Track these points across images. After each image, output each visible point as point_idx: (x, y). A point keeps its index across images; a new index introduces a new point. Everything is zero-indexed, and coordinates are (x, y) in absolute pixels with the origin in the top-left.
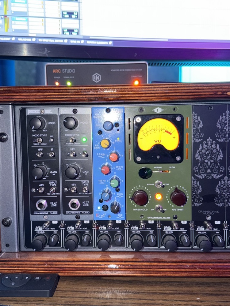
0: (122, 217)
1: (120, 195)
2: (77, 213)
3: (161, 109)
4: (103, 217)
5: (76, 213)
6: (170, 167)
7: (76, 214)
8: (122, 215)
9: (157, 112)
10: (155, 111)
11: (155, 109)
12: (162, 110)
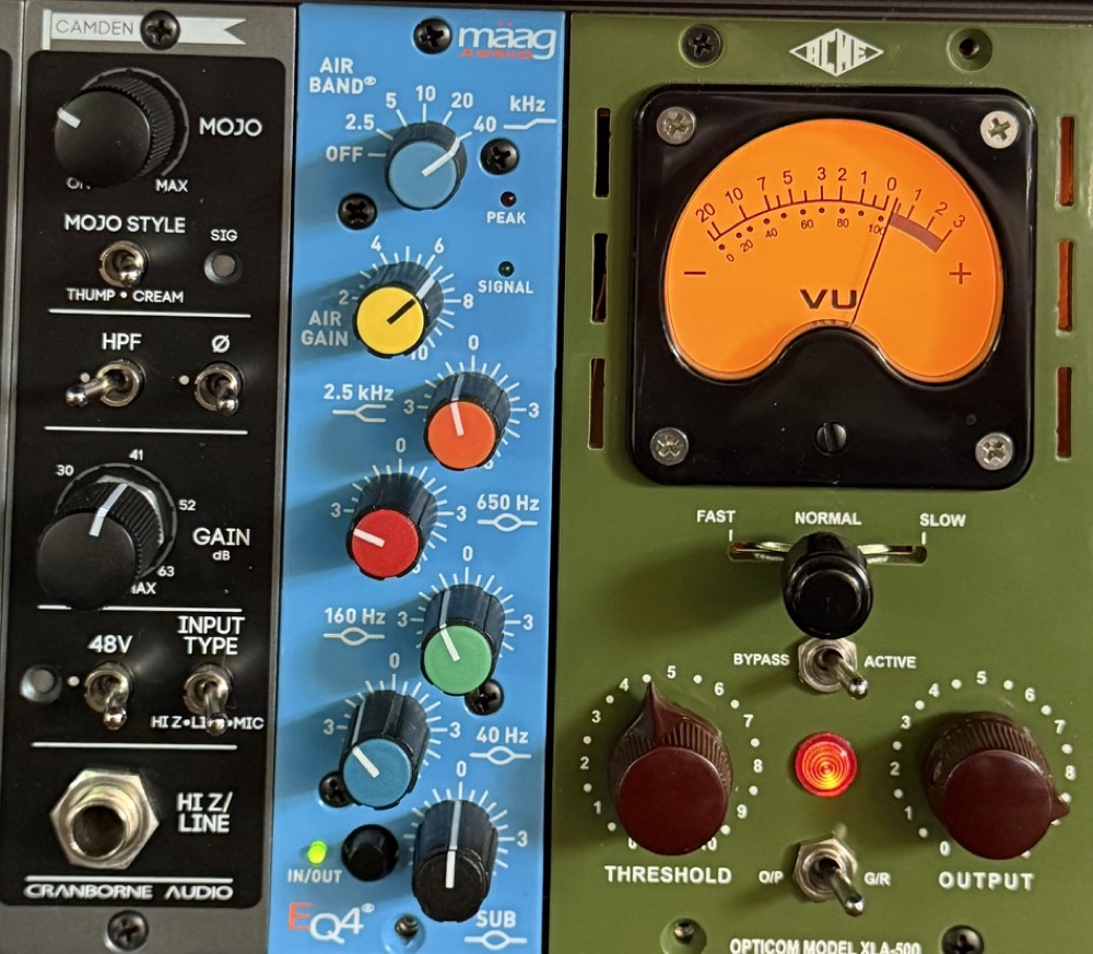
0: (510, 932)
1: (501, 742)
2: (126, 892)
3: (860, 44)
4: (344, 933)
5: (114, 892)
6: (926, 520)
7: (111, 902)
8: (510, 919)
9: (828, 68)
10: (812, 58)
11: (812, 45)
12: (869, 52)
